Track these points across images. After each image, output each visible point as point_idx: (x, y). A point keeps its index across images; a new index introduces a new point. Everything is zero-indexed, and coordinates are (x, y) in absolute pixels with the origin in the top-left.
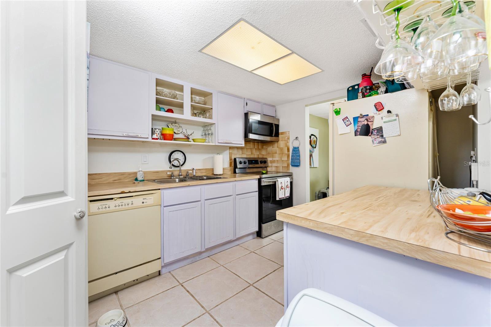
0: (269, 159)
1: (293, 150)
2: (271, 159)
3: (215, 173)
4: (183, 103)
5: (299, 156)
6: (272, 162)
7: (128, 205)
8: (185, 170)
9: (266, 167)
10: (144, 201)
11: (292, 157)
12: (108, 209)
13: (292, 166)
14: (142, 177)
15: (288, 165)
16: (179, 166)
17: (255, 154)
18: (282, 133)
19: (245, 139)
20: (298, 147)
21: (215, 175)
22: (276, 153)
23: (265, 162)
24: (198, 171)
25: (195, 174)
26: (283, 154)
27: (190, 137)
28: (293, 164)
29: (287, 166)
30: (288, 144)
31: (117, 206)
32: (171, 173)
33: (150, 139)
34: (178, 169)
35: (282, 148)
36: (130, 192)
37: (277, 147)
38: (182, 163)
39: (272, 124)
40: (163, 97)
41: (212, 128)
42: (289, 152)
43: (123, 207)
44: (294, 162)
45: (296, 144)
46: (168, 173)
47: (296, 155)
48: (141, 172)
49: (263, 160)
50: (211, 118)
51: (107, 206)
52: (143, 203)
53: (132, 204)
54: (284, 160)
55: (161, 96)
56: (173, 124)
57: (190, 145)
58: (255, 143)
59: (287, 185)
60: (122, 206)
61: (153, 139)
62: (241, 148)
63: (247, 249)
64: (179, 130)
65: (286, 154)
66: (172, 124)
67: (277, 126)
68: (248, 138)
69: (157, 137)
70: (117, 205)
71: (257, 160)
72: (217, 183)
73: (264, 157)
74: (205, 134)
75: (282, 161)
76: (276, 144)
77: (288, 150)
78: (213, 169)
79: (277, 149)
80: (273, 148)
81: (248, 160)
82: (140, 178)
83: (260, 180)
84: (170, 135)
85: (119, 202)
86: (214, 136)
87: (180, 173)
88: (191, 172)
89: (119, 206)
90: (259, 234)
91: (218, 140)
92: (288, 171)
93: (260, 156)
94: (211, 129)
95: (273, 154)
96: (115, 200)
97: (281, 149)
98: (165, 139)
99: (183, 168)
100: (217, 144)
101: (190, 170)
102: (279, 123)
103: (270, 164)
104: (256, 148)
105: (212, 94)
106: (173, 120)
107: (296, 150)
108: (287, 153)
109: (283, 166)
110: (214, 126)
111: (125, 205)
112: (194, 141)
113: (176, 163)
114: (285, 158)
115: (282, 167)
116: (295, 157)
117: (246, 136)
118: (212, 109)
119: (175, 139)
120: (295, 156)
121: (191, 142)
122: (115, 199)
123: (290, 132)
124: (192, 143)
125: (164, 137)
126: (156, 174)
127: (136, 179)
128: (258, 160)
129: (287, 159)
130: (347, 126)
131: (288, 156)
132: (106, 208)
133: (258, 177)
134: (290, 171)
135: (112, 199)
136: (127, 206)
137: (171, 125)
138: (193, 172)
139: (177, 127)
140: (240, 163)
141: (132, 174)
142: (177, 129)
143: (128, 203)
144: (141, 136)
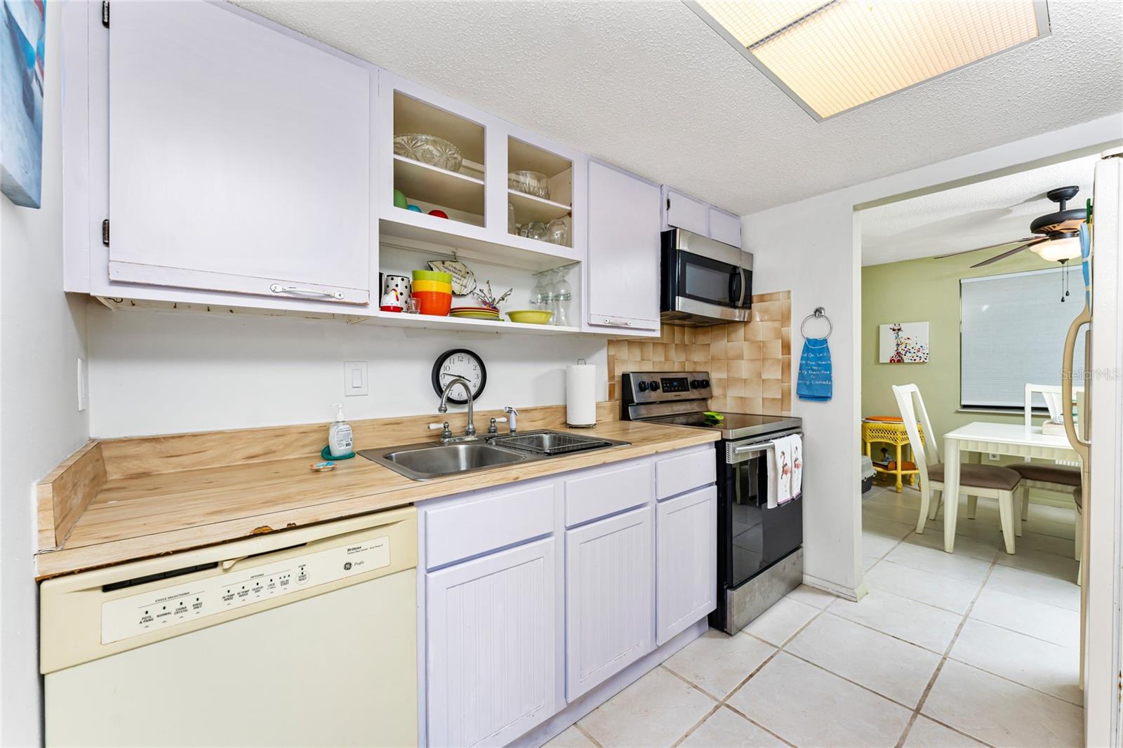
0: (715, 377)
1: (806, 349)
2: (724, 376)
3: (572, 421)
4: (483, 187)
5: (828, 367)
6: (727, 383)
7: (284, 583)
8: (484, 414)
9: (705, 400)
10: (352, 558)
11: (801, 369)
12: (191, 614)
13: (802, 397)
14: (347, 445)
15: (786, 395)
16: (465, 402)
17: (675, 363)
18: (762, 298)
19: (664, 313)
20: (825, 341)
21: (572, 427)
22: (740, 357)
23: (705, 384)
24: (523, 415)
25: (513, 426)
26: (764, 360)
27: (500, 306)
28: (805, 392)
29: (780, 397)
30: (783, 329)
31: (236, 596)
32: (442, 426)
33: (373, 310)
34: (465, 409)
35: (763, 342)
36: (292, 527)
37: (745, 340)
38: (473, 391)
39: (735, 268)
40: (418, 160)
41: (571, 276)
42: (789, 353)
43: (265, 593)
44: (810, 387)
45: (816, 330)
46: (433, 426)
47: (819, 365)
48: (342, 427)
49: (700, 377)
50: (567, 241)
51: (189, 602)
52: (348, 566)
53: (303, 577)
54: (768, 380)
55: (411, 158)
56: (447, 264)
57: (497, 333)
58: (676, 327)
59: (796, 461)
60: (257, 590)
61: (384, 309)
62: (654, 342)
63: (696, 687)
64: (464, 282)
65: (780, 360)
66: (443, 263)
67: (749, 274)
68: (674, 309)
69: (398, 304)
70: (236, 590)
71: (683, 379)
72: (605, 465)
73: (699, 369)
74: (545, 299)
75: (763, 380)
76: (741, 331)
77: (786, 347)
78: (565, 407)
79: (745, 345)
80: (730, 344)
81: (662, 379)
82: (338, 449)
83: (720, 447)
84: (440, 295)
85: (242, 576)
86: (573, 303)
87: (471, 427)
88: (504, 419)
89: (246, 592)
90: (718, 621)
91: (589, 315)
92: (785, 414)
93: (689, 368)
94: (564, 281)
95: (729, 360)
96: (226, 570)
97: (761, 346)
98: (422, 313)
99: (480, 406)
100: (586, 329)
101: (501, 413)
102: (752, 266)
103: (716, 391)
104: (676, 343)
105: (569, 165)
106: (447, 250)
107: (817, 351)
108: (780, 356)
109: (764, 396)
110: (574, 271)
111: (272, 586)
112: (513, 320)
113: (458, 392)
114: (774, 373)
115: (763, 399)
116: (813, 370)
117: (666, 304)
118: (570, 214)
119: (453, 312)
120: (814, 368)
121: (503, 320)
122: (227, 565)
123: (792, 294)
124: (508, 323)
125: (420, 301)
126: (394, 430)
127: (327, 454)
128: (686, 379)
129: (780, 378)
131: (786, 367)
132: (184, 609)
133: (715, 436)
134: (793, 414)
135: (212, 565)
136: (279, 590)
137: (439, 264)
138: (508, 421)
139: (458, 272)
140: (642, 387)
141: (313, 434)
142: (460, 280)
143: (282, 578)
144: (340, 295)
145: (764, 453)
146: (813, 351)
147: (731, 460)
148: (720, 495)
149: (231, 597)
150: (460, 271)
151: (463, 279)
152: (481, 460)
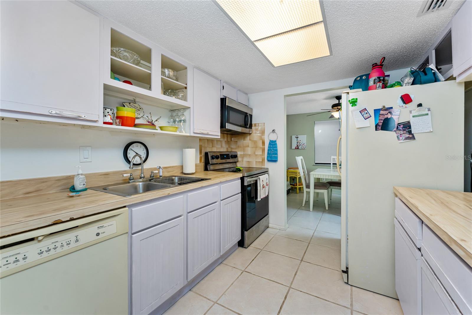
0: (239, 153)
1: (270, 144)
2: (242, 153)
3: (185, 172)
4: (150, 74)
5: (277, 150)
6: (243, 156)
7: (68, 244)
8: (148, 169)
9: (236, 162)
10: (100, 231)
11: (268, 151)
12: (22, 263)
13: (268, 161)
14: (83, 185)
15: (263, 160)
16: (140, 164)
17: (225, 148)
18: (255, 125)
19: (221, 129)
20: (276, 141)
21: (185, 174)
22: (248, 146)
23: (236, 156)
24: (164, 170)
25: (161, 174)
26: (256, 147)
27: (156, 123)
28: (270, 159)
29: (261, 161)
30: (262, 136)
31: (45, 252)
32: (129, 175)
33: (100, 124)
34: (140, 168)
35: (256, 141)
36: (72, 219)
37: (250, 140)
38: (143, 159)
39: (246, 113)
40: (121, 59)
41: (186, 113)
42: (264, 145)
43: (59, 250)
44: (271, 157)
45: (273, 137)
46: (125, 175)
47: (274, 150)
48: (81, 176)
49: (233, 154)
50: (185, 98)
51: (20, 257)
52: (98, 234)
53: (77, 241)
54: (258, 155)
55: (118, 58)
56: (131, 104)
57: (154, 134)
58: (225, 135)
59: (267, 183)
60: (55, 249)
61: (105, 123)
62: (217, 140)
63: (234, 268)
64: (139, 112)
65: (261, 148)
66: (130, 104)
67: (251, 116)
68: (225, 127)
69: (111, 121)
70: (44, 249)
73: (233, 150)
74: (174, 121)
75: (256, 155)
76: (248, 138)
77: (263, 143)
78: (182, 166)
79: (250, 142)
80: (244, 141)
81: (220, 155)
82: (79, 185)
83: (242, 179)
84: (132, 118)
85: (48, 243)
86: (187, 123)
87: (142, 175)
88: (157, 172)
89: (50, 250)
90: (241, 244)
91: (194, 129)
92: (263, 167)
93: (229, 150)
94: (183, 115)
95: (244, 148)
96: (40, 241)
97: (255, 142)
98: (122, 125)
99: (146, 166)
100: (193, 135)
101: (155, 169)
102: (252, 113)
103: (240, 159)
104: (225, 140)
105: (186, 68)
106: (131, 98)
107: (273, 144)
108: (261, 146)
109: (257, 160)
110: (187, 111)
111: (62, 246)
112: (161, 130)
113: (137, 160)
114: (259, 152)
115: (256, 162)
116: (272, 151)
117: (222, 126)
118: (186, 88)
119: (135, 125)
120: (272, 150)
121: (157, 130)
122: (40, 238)
123: (265, 124)
124: (159, 131)
125: (124, 121)
126: (105, 178)
127: (73, 189)
128: (229, 154)
129: (261, 154)
130: (365, 119)
131: (263, 150)
132: (18, 261)
133: (240, 175)
134: (266, 167)
135: (32, 239)
136: (66, 248)
137: (128, 104)
138: (159, 172)
139: (136, 108)
140: (213, 158)
141: (63, 181)
142: (137, 111)
143: (67, 242)
144: (85, 116)
145: (256, 181)
146: (272, 145)
147: (246, 184)
148: (242, 197)
149: (42, 253)
150: (137, 108)
151: (138, 111)
152: (148, 188)
